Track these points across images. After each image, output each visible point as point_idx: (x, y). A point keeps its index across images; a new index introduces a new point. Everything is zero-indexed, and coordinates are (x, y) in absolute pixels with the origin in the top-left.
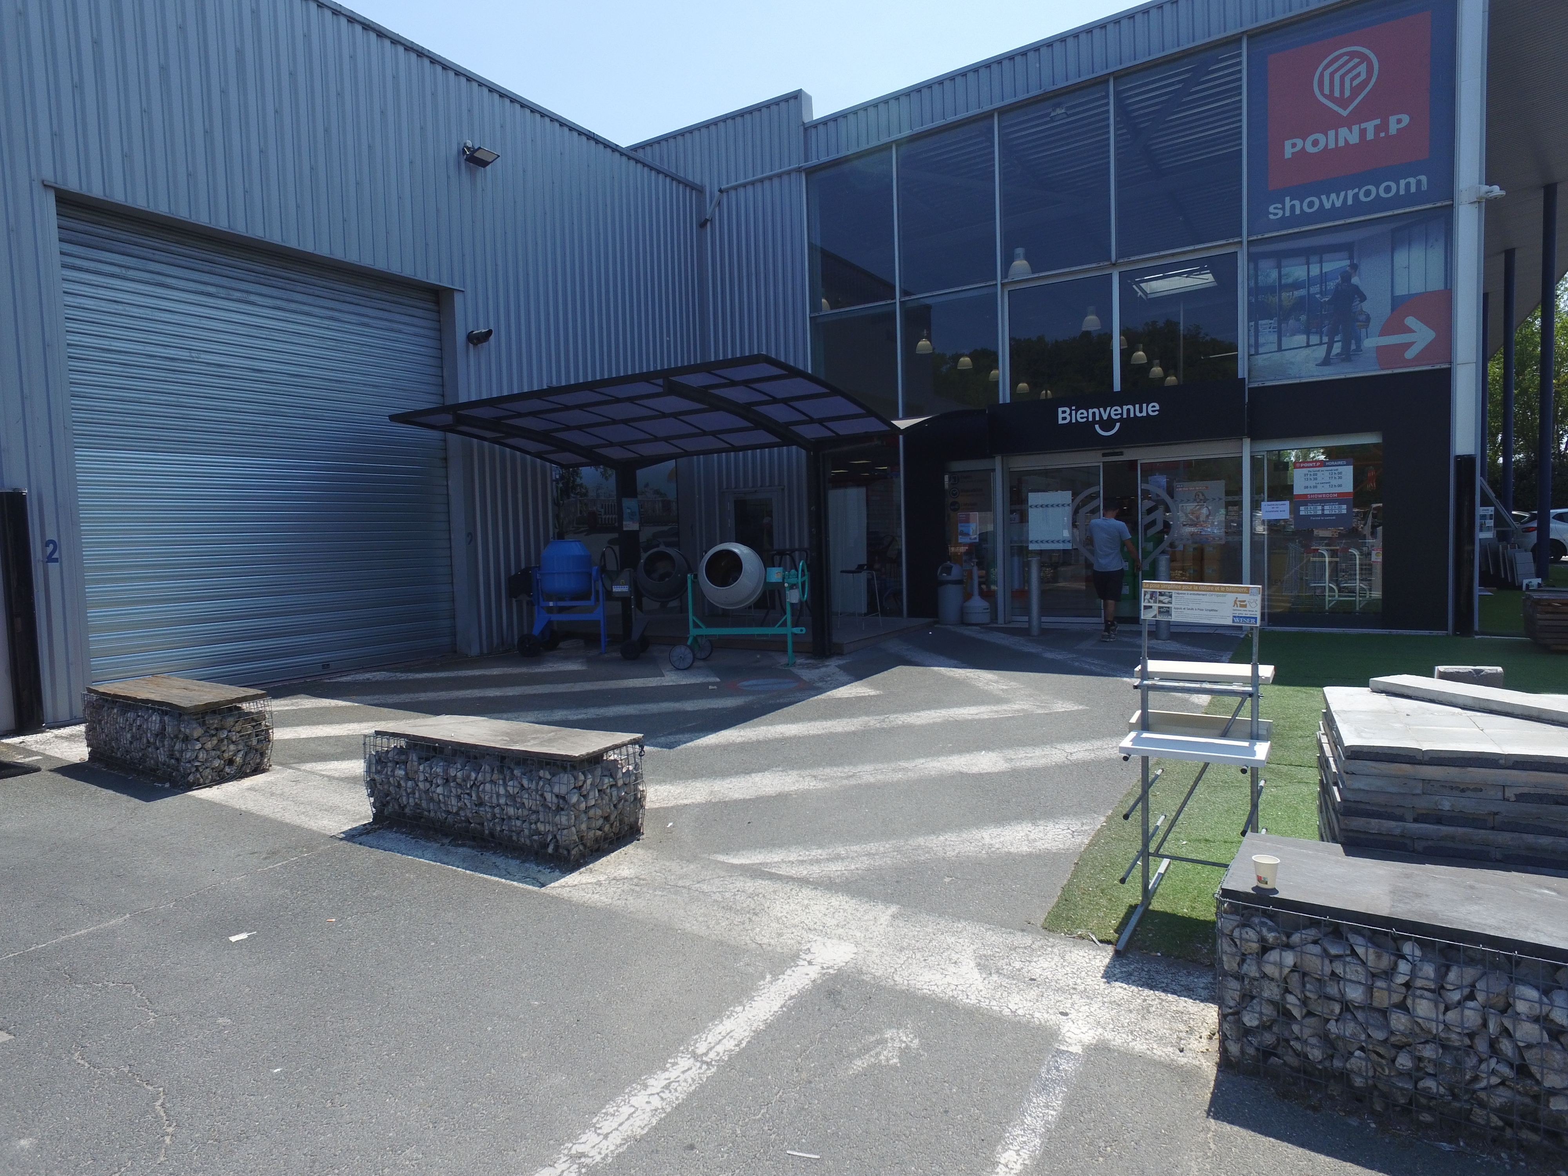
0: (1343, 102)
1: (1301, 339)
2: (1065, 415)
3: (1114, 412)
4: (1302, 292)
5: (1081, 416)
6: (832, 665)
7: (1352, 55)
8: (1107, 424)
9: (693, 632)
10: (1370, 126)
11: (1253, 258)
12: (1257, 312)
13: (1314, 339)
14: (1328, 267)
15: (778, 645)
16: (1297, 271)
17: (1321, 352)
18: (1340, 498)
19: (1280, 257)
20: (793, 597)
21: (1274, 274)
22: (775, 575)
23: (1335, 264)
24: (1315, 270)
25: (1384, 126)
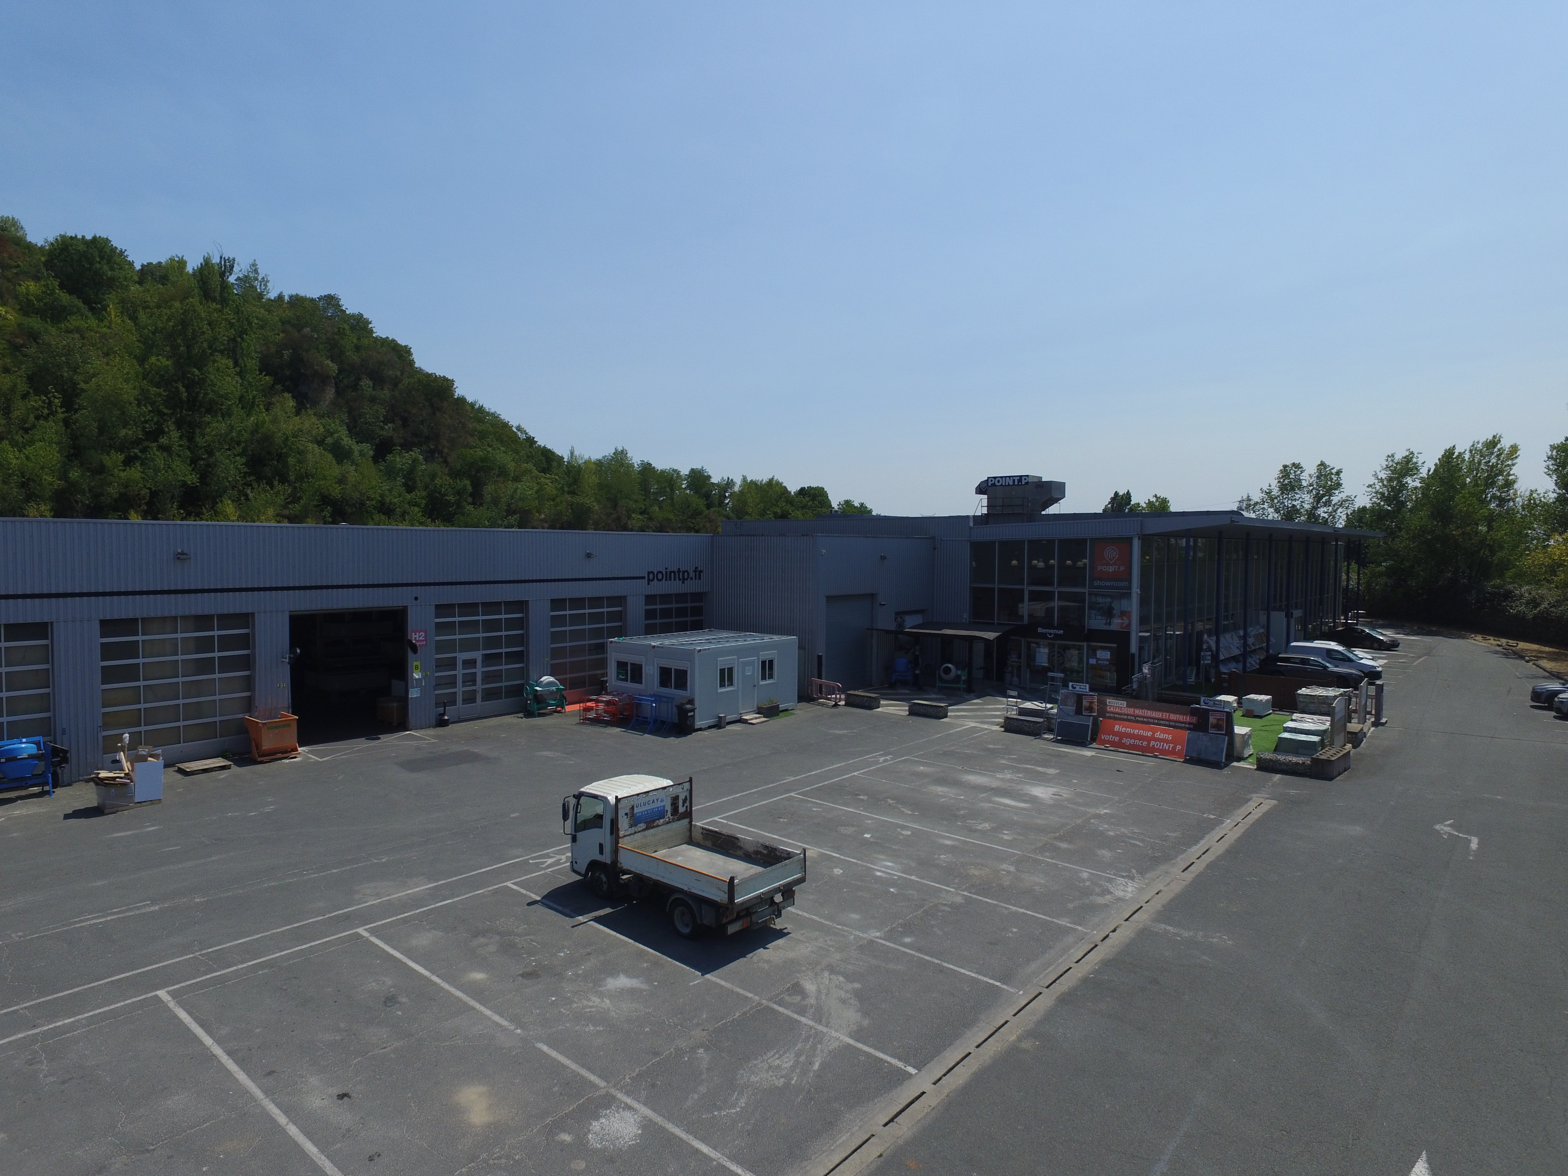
0: (1111, 560)
1: (1100, 617)
2: (1040, 630)
3: (1052, 631)
4: (1101, 605)
5: (1044, 631)
6: (972, 695)
7: (1113, 549)
8: (1050, 634)
9: (938, 685)
10: (1117, 567)
11: (1089, 594)
12: (1090, 608)
13: (1103, 618)
14: (1107, 600)
15: (959, 689)
16: (1100, 600)
17: (1105, 621)
18: (1107, 660)
19: (1096, 595)
20: (963, 678)
21: (1095, 600)
22: (959, 672)
23: (1108, 600)
24: (1104, 601)
25: (1119, 568)
